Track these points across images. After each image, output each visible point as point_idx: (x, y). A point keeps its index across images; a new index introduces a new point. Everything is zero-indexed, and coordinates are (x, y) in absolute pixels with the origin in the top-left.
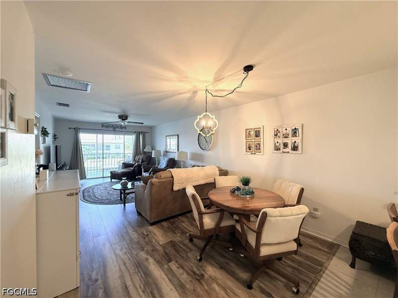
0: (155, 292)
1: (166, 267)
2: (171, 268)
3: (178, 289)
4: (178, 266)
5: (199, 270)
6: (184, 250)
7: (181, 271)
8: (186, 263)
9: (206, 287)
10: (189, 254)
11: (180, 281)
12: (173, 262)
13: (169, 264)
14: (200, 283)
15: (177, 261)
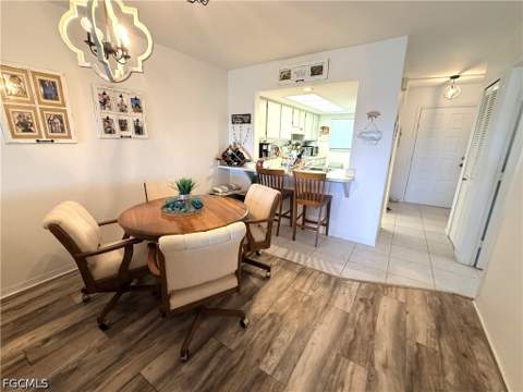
0: (330, 364)
1: (279, 377)
2: (278, 365)
3: (307, 335)
4: (268, 354)
5: (265, 320)
6: (223, 360)
7: (276, 344)
8: (257, 344)
9: (287, 308)
10: (233, 347)
11: (294, 339)
12: (262, 367)
13: (269, 373)
14: (284, 314)
15: (258, 361)
